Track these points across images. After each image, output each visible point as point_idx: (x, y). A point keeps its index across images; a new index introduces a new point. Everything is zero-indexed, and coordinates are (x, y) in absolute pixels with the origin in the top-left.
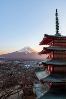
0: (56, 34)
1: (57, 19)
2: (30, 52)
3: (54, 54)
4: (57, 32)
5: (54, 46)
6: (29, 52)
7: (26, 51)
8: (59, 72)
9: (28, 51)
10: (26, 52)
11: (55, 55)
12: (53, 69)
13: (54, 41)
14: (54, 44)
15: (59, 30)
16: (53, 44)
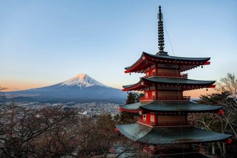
0: (160, 52)
1: (161, 24)
2: (88, 85)
3: (157, 90)
4: (162, 49)
5: (157, 75)
6: (85, 85)
7: (79, 84)
8: (167, 124)
9: (85, 83)
10: (80, 86)
11: (158, 92)
12: (156, 119)
13: (156, 66)
14: (157, 71)
15: (164, 45)
16: (154, 71)
